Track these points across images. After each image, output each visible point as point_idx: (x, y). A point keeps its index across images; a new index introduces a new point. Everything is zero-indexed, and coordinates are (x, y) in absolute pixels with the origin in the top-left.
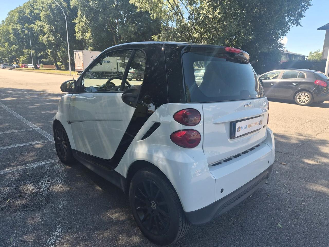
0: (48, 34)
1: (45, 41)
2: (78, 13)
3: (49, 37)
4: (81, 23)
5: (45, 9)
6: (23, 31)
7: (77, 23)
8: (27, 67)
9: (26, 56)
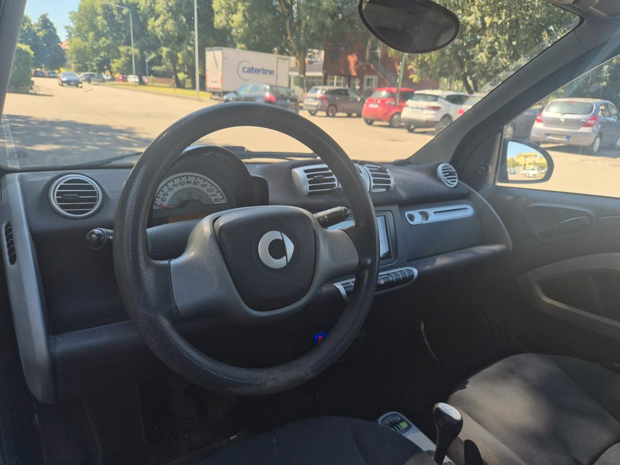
0: (164, 15)
1: (159, 33)
3: (165, 22)
6: (120, 10)
8: (127, 81)
9: (123, 59)
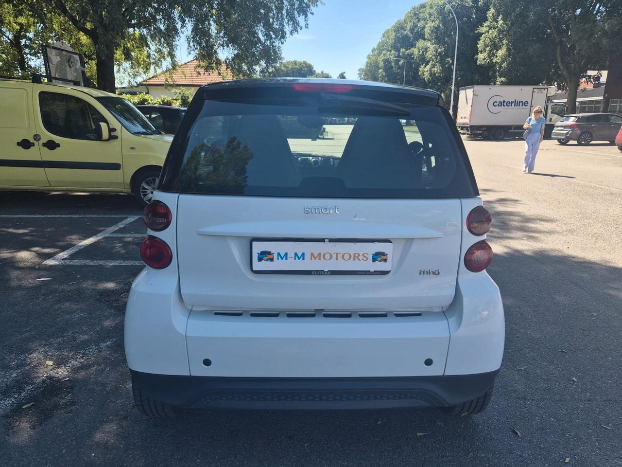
0: (433, 61)
1: (426, 76)
2: (488, 12)
3: (433, 66)
4: (491, 32)
5: (432, 18)
6: (397, 62)
7: (483, 34)
